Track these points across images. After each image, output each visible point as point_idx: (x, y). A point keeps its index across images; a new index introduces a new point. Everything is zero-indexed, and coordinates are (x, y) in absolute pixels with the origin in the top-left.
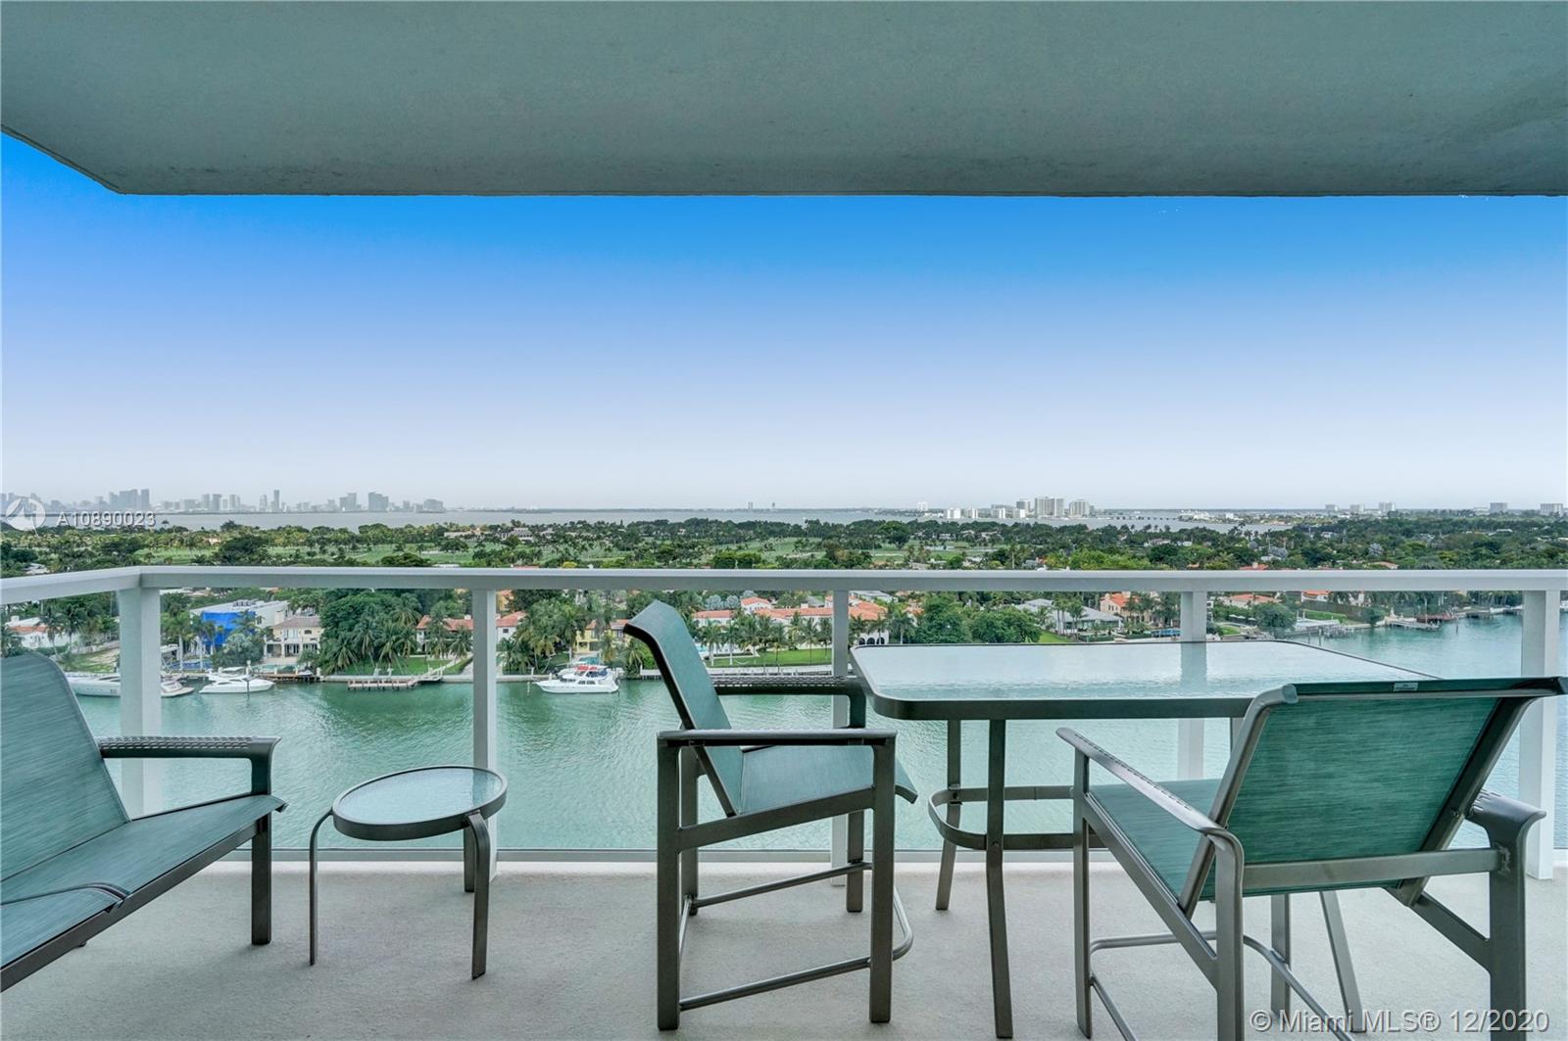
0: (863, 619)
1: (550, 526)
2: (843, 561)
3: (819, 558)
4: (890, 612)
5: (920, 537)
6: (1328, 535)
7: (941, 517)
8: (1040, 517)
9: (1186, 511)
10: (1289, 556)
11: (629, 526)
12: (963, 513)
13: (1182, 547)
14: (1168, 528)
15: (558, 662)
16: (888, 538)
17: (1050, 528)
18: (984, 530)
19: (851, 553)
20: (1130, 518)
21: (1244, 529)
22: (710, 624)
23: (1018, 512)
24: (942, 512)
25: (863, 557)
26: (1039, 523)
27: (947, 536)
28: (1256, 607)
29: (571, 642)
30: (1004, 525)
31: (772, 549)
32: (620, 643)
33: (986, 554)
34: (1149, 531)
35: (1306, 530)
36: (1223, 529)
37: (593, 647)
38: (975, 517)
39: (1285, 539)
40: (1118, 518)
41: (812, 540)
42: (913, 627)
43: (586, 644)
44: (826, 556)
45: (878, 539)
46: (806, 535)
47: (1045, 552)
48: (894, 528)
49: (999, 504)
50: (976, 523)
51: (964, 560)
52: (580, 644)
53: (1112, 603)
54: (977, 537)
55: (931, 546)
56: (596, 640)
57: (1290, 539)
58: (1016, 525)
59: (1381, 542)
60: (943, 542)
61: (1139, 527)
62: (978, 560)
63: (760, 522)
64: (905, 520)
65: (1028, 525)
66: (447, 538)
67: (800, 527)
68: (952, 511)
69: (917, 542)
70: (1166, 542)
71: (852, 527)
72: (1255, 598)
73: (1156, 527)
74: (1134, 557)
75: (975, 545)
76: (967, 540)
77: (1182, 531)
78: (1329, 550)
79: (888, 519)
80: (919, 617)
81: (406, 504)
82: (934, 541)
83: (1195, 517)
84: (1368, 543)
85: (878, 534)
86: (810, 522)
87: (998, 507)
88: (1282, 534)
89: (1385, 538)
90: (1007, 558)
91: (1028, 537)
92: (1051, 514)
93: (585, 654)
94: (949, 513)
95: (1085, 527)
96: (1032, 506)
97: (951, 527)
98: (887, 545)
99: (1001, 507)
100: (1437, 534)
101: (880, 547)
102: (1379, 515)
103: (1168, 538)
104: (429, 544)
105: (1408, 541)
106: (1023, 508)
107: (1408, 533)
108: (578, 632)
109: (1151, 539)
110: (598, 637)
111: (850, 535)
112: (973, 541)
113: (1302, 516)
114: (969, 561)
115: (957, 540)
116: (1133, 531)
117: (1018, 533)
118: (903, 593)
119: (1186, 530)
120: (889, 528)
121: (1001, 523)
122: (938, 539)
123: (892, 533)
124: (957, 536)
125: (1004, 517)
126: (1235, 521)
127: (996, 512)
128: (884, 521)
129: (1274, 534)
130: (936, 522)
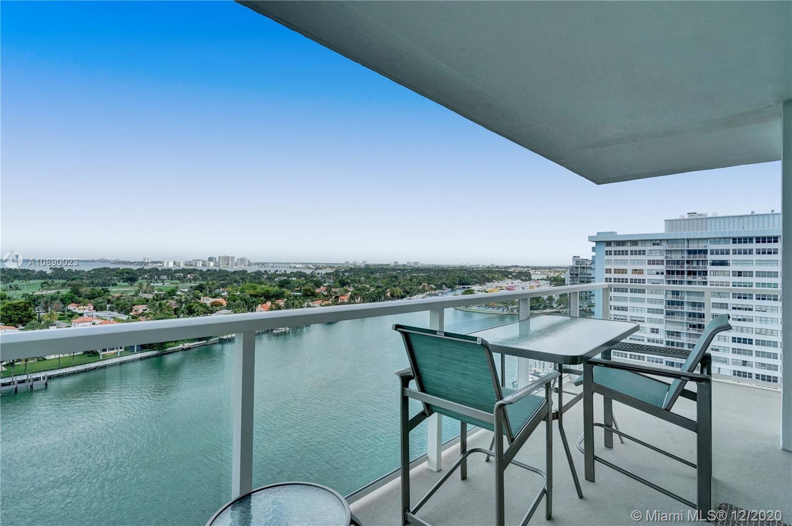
2: (86, 295)
5: (146, 278)
6: (346, 274)
7: (160, 266)
8: (221, 266)
9: (293, 263)
10: (334, 283)
12: (175, 263)
13: (292, 280)
14: (285, 271)
16: (122, 279)
17: (228, 272)
18: (189, 273)
19: (93, 290)
23: (209, 264)
24: (161, 263)
25: (103, 292)
26: (222, 269)
27: (165, 277)
30: (201, 270)
33: (191, 287)
34: (277, 273)
35: (339, 272)
36: (308, 272)
38: (182, 266)
39: (332, 276)
41: (56, 281)
44: (71, 292)
45: (114, 280)
46: (51, 278)
47: (226, 285)
48: (127, 273)
49: (197, 259)
50: (184, 269)
51: (177, 291)
53: (262, 309)
54: (184, 277)
55: (154, 283)
57: (334, 276)
58: (208, 270)
59: (364, 276)
60: (163, 281)
61: (272, 271)
62: (186, 290)
64: (135, 268)
65: (215, 270)
67: (44, 273)
68: (168, 263)
69: (144, 281)
70: (285, 278)
71: (93, 272)
72: (322, 302)
73: (280, 271)
74: (271, 286)
75: (184, 282)
76: (179, 279)
77: (291, 273)
78: (348, 280)
79: (122, 267)
82: (156, 280)
83: (297, 266)
84: (360, 277)
85: (114, 276)
86: (54, 269)
87: (197, 260)
88: (331, 274)
89: (366, 275)
90: (204, 288)
91: (216, 277)
92: (228, 264)
94: (165, 263)
95: (246, 271)
96: (217, 260)
97: (168, 272)
98: (122, 283)
99: (199, 260)
100: (380, 273)
101: (116, 285)
102: (362, 266)
103: (285, 276)
105: (373, 276)
106: (212, 261)
107: (372, 273)
109: (278, 277)
111: (91, 277)
112: (182, 280)
113: (337, 266)
115: (172, 279)
116: (269, 273)
117: (209, 275)
118: (135, 313)
119: (293, 272)
120: (123, 273)
121: (199, 269)
122: (158, 279)
123: (125, 276)
124: (172, 277)
125: (201, 266)
126: (313, 268)
127: (196, 263)
128: (119, 268)
129: (327, 274)
130: (157, 269)
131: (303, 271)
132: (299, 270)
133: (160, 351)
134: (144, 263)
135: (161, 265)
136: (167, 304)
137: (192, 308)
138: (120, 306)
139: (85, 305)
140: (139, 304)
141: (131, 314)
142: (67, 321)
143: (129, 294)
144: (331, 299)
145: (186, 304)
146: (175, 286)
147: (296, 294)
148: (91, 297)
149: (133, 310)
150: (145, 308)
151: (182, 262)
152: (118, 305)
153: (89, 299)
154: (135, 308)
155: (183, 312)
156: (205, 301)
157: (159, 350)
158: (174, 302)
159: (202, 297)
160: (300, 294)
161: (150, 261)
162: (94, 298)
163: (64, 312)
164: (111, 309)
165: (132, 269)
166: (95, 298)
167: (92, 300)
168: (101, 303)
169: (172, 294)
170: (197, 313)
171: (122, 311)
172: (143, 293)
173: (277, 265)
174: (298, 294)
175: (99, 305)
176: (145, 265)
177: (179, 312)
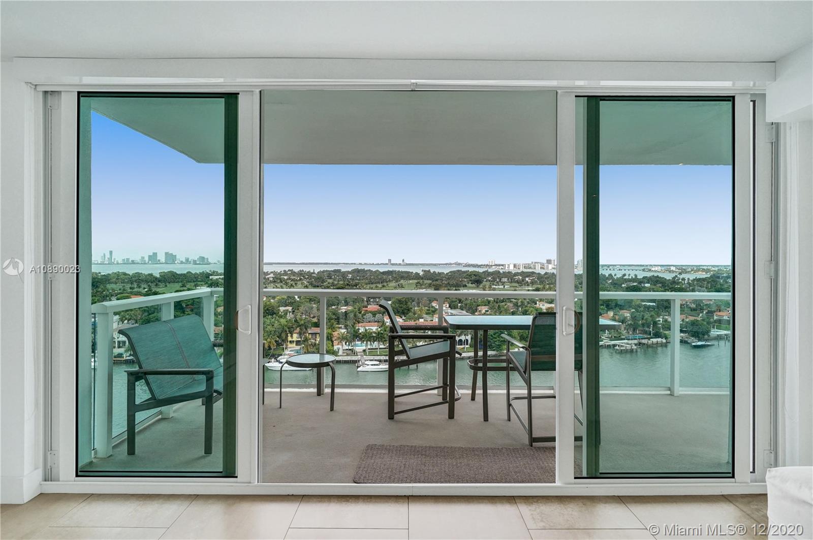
1: (272, 272)
5: (489, 281)
7: (502, 269)
11: (318, 273)
12: (515, 266)
14: (636, 276)
15: (277, 352)
16: (470, 280)
18: (527, 277)
20: (614, 270)
21: (681, 277)
22: (366, 330)
23: (548, 267)
24: (502, 265)
27: (505, 280)
28: (687, 322)
29: (285, 340)
30: (539, 274)
32: (314, 341)
34: (625, 277)
35: (718, 277)
36: (669, 277)
37: (298, 343)
38: (522, 269)
39: (706, 282)
40: (607, 270)
41: (426, 281)
43: (293, 341)
45: (465, 281)
46: (422, 279)
48: (474, 275)
49: (536, 261)
50: (523, 272)
52: (290, 341)
54: (523, 281)
55: (496, 285)
56: (300, 339)
57: (708, 283)
58: (546, 273)
60: (503, 284)
61: (619, 275)
63: (395, 271)
65: (553, 273)
66: (211, 280)
67: (419, 274)
68: (509, 265)
69: (488, 283)
70: (635, 284)
71: (450, 274)
72: (687, 318)
73: (629, 275)
75: (522, 285)
76: (518, 282)
77: (644, 278)
81: (187, 260)
82: (497, 283)
83: (653, 269)
85: (465, 278)
86: (425, 271)
87: (536, 263)
88: (704, 280)
91: (553, 281)
93: (293, 347)
94: (507, 266)
97: (508, 274)
98: (470, 285)
99: (538, 263)
101: (466, 286)
103: (636, 282)
104: (201, 283)
106: (551, 264)
108: (289, 335)
109: (626, 282)
110: (301, 338)
111: (448, 279)
112: (521, 283)
113: (716, 269)
115: (512, 282)
116: (615, 277)
117: (547, 278)
118: (479, 313)
119: (646, 277)
120: (471, 275)
121: (537, 272)
122: (500, 281)
123: (473, 278)
124: (511, 280)
125: (539, 268)
126: (676, 272)
127: (535, 266)
128: (468, 271)
129: (699, 280)
130: (499, 272)
131: (661, 275)
132: (656, 275)
134: (489, 266)
135: (503, 267)
136: (505, 307)
138: (468, 306)
139: (443, 303)
140: (482, 305)
141: (476, 314)
142: (431, 315)
144: (701, 315)
145: (522, 308)
147: (648, 304)
149: (478, 311)
150: (487, 309)
151: (521, 264)
152: (466, 305)
154: (480, 308)
156: (541, 306)
158: (511, 305)
159: (538, 302)
160: (654, 304)
161: (493, 264)
163: (429, 307)
164: (461, 308)
165: (478, 272)
167: (449, 299)
168: (455, 303)
171: (469, 310)
173: (626, 268)
174: (651, 304)
175: (453, 304)
176: (489, 268)
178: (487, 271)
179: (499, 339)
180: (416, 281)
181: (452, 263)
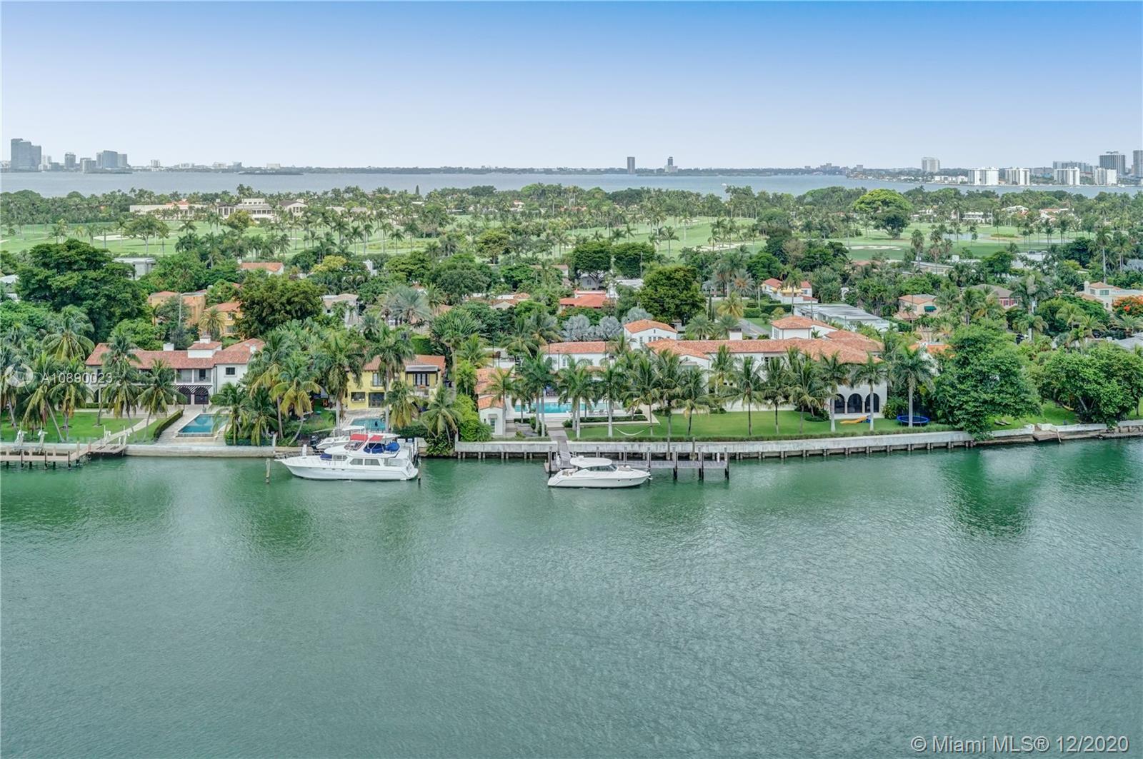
0: (841, 361)
2: (797, 258)
3: (754, 253)
4: (887, 349)
5: (929, 219)
7: (963, 183)
12: (1002, 175)
15: (316, 426)
16: (873, 219)
18: (1044, 206)
19: (810, 245)
22: (572, 365)
23: (1104, 178)
24: (965, 173)
25: (831, 251)
27: (978, 216)
29: (338, 392)
30: (1079, 197)
31: (672, 236)
32: (421, 394)
33: (1053, 249)
37: (375, 401)
38: (1025, 183)
41: (739, 222)
42: (932, 376)
44: (768, 249)
46: (728, 213)
48: (885, 203)
49: (1067, 160)
50: (1027, 192)
51: (1013, 259)
52: (354, 395)
54: (1031, 218)
56: (380, 389)
58: (1102, 198)
60: (973, 227)
62: (1039, 258)
63: (648, 192)
65: (1125, 197)
67: (717, 200)
68: (984, 173)
69: (926, 225)
71: (809, 200)
75: (1031, 232)
76: (1016, 222)
80: (941, 359)
82: (955, 224)
85: (855, 211)
86: (735, 191)
87: (1065, 165)
90: (1092, 255)
91: (1127, 217)
93: (362, 413)
94: (978, 175)
96: (1130, 164)
97: (985, 200)
98: (872, 232)
99: (1071, 166)
101: (858, 234)
106: (1113, 167)
108: (351, 376)
110: (384, 385)
111: (806, 213)
112: (1026, 225)
114: (1023, 259)
115: (997, 223)
118: (906, 315)
120: (874, 202)
122: (961, 220)
123: (879, 210)
124: (996, 216)
125: (1078, 182)
127: (1064, 174)
128: (864, 190)
130: (957, 193)
133: (975, 435)
134: (923, 174)
135: (966, 179)
136: (988, 297)
137: (1058, 316)
138: (870, 295)
139: (795, 284)
140: (915, 292)
141: (897, 317)
142: (760, 320)
143: (890, 262)
146: (1008, 242)
148: (809, 265)
149: (902, 308)
150: (930, 304)
151: (1021, 170)
152: (866, 291)
153: (804, 270)
154: (907, 300)
155: (1032, 326)
157: (971, 432)
158: (1005, 292)
159: (1087, 284)
161: (936, 170)
162: (812, 268)
163: (754, 297)
164: (851, 301)
165: (893, 193)
166: (815, 266)
167: (811, 274)
168: (830, 281)
169: (998, 267)
170: (1074, 330)
171: (875, 306)
172: (923, 260)
175: (825, 286)
176: (925, 181)
177: (1022, 324)
178: (920, 190)
179: (975, 395)
180: (714, 220)
181: (814, 167)
